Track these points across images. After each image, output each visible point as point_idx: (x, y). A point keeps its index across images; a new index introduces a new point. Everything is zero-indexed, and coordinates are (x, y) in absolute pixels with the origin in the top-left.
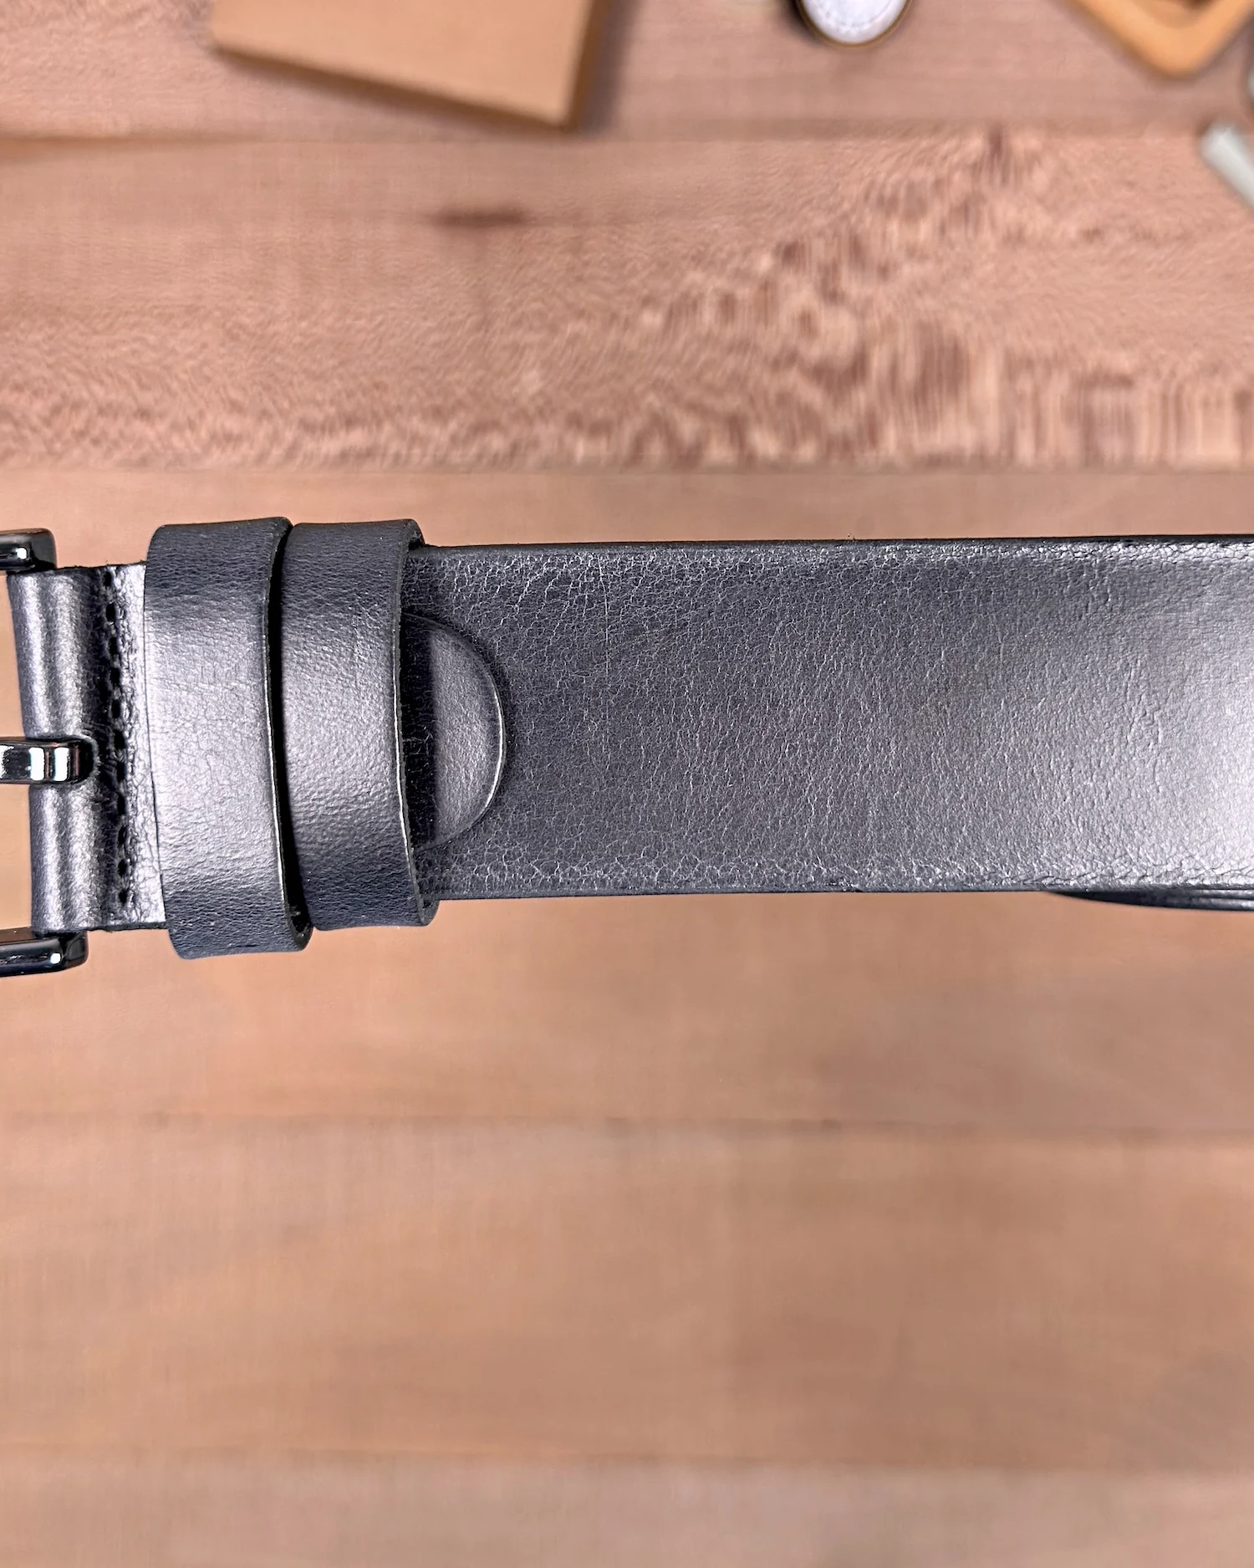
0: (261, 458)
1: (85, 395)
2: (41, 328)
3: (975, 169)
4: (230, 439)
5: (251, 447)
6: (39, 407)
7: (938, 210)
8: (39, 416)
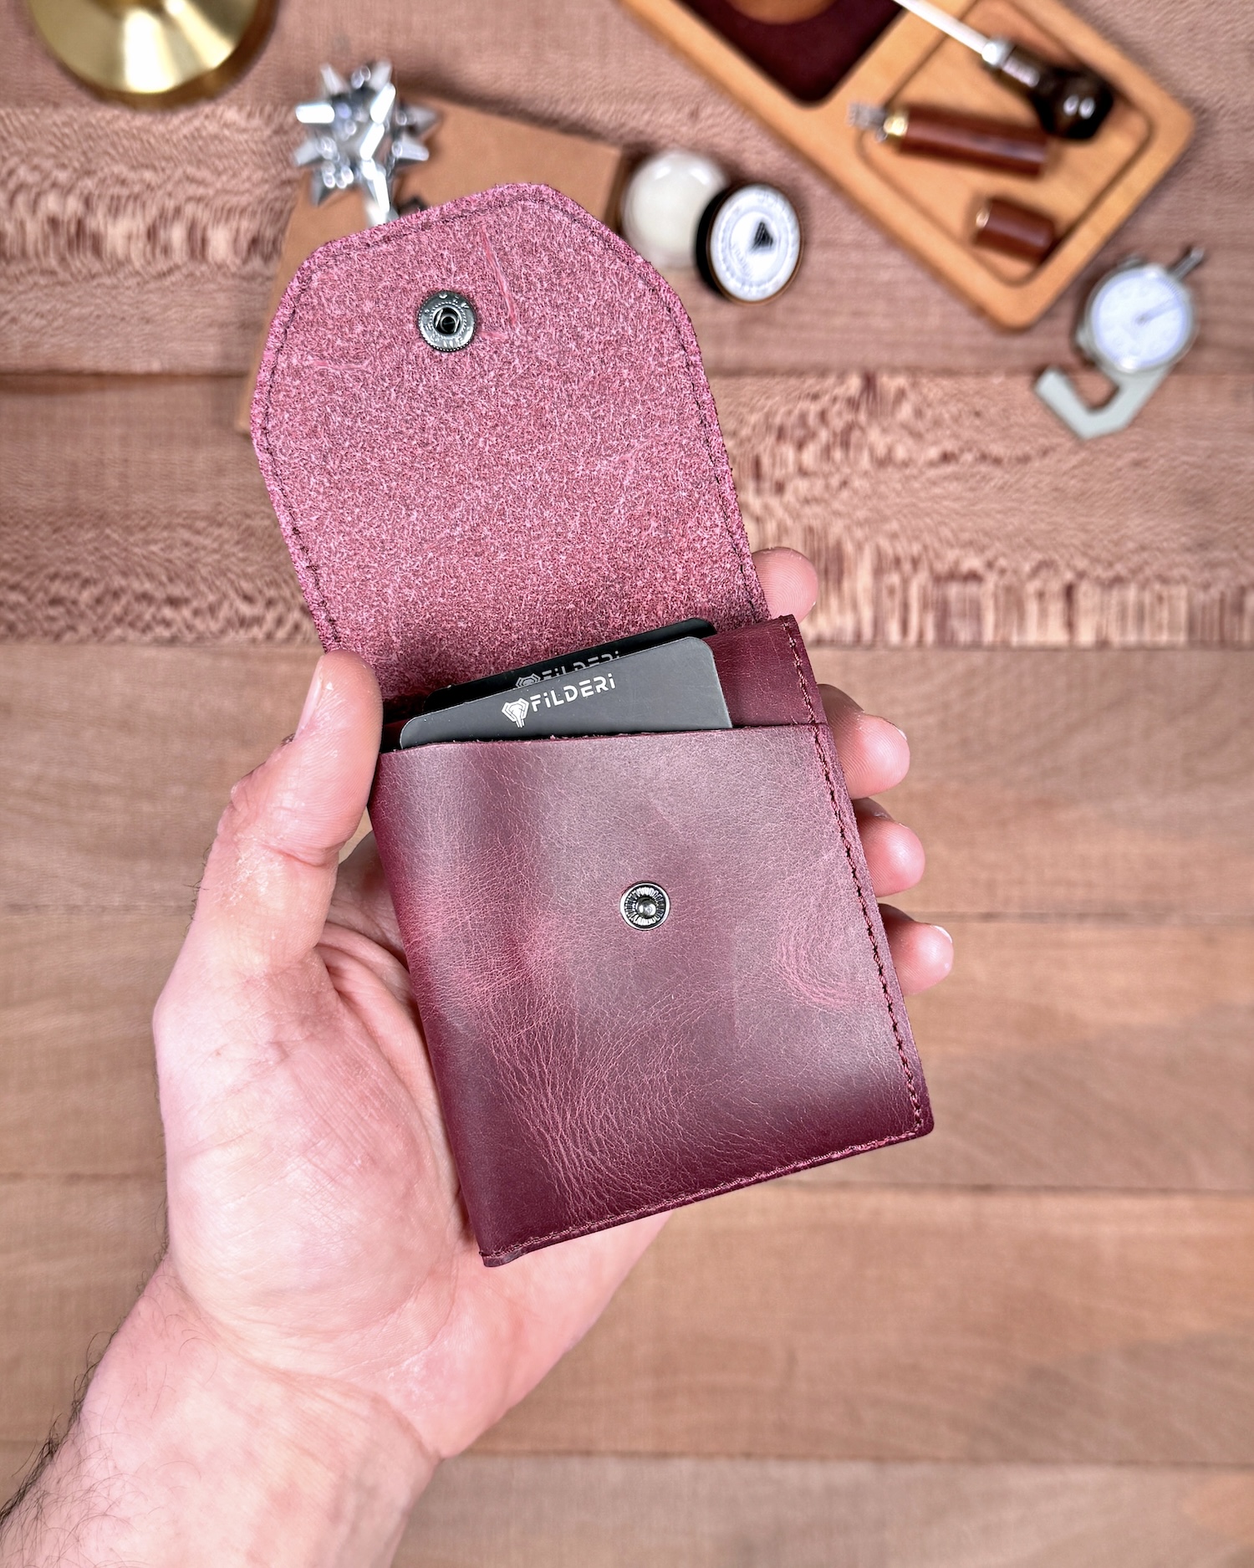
0: (269, 636)
1: (123, 582)
2: (88, 530)
3: (853, 404)
4: (244, 623)
5: (261, 626)
6: (86, 596)
7: (824, 435)
8: (87, 606)
